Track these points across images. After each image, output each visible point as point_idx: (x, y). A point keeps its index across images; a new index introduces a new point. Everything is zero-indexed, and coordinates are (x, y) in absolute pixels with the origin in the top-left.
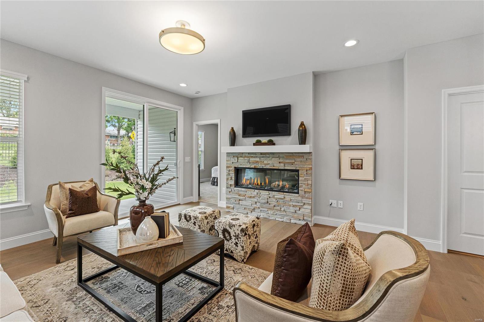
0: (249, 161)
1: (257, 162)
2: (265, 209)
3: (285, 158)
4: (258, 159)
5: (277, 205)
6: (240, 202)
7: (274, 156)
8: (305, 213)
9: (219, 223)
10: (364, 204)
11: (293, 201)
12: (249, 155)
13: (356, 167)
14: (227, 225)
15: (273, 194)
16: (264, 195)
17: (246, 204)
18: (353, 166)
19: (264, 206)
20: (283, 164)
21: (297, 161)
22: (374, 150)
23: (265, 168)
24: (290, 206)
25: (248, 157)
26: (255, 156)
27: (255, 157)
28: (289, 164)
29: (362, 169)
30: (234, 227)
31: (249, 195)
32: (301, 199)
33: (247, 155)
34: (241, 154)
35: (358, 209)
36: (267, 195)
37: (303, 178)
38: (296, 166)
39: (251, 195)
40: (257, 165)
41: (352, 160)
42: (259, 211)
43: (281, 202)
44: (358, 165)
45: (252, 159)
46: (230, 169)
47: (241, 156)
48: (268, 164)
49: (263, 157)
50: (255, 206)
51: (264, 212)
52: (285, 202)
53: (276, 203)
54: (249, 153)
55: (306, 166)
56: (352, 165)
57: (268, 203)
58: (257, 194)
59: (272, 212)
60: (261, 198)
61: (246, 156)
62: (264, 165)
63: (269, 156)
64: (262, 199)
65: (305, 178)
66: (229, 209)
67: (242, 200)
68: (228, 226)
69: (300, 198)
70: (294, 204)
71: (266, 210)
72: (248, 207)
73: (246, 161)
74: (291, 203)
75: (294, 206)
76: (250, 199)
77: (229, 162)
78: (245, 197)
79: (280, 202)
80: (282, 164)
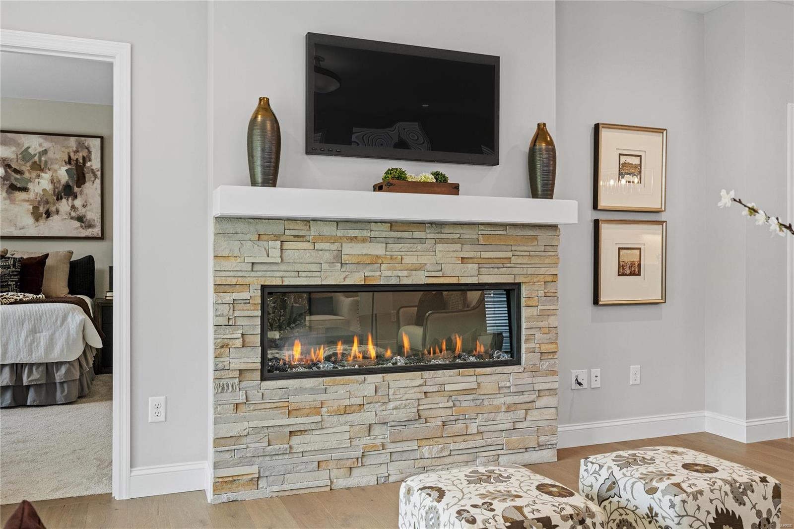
0: (338, 258)
1: (375, 261)
2: (409, 443)
3: (481, 242)
4: (377, 249)
5: (452, 418)
6: (295, 440)
7: (443, 236)
8: (540, 423)
9: (695, 499)
10: (641, 367)
11: (506, 391)
12: (340, 233)
13: (628, 271)
14: (726, 494)
15: (440, 380)
16: (402, 391)
17: (326, 446)
18: (623, 269)
19: (406, 432)
20: (476, 266)
21: (518, 253)
22: (664, 224)
23: (410, 283)
24: (497, 410)
25: (334, 240)
26: (366, 234)
27: (364, 240)
28: (493, 265)
29: (640, 275)
30: (753, 491)
31: (337, 403)
32: (530, 380)
33: (330, 230)
34: (300, 226)
35: (631, 383)
36: (418, 389)
37: (534, 311)
38: (515, 271)
39: (347, 402)
40: (378, 274)
41: (622, 252)
42: (385, 458)
43: (466, 402)
44: (632, 264)
45: (351, 250)
46: (236, 296)
47: (301, 233)
48: (421, 267)
49: (399, 240)
50: (367, 440)
51: (405, 455)
52: (478, 402)
53: (449, 412)
54: (338, 222)
55: (542, 271)
56: (621, 264)
57: (420, 417)
58: (376, 391)
59: (435, 449)
60: (391, 405)
61: (325, 233)
62: (405, 273)
63: (423, 235)
64: (396, 408)
65: (540, 307)
66: (230, 489)
67: (302, 432)
68: (731, 496)
69: (526, 378)
70: (509, 400)
71: (413, 445)
72: (335, 455)
73: (327, 256)
74: (499, 401)
75: (509, 409)
76: (343, 419)
77: (227, 265)
78: (319, 414)
79: (464, 404)
80: (472, 268)
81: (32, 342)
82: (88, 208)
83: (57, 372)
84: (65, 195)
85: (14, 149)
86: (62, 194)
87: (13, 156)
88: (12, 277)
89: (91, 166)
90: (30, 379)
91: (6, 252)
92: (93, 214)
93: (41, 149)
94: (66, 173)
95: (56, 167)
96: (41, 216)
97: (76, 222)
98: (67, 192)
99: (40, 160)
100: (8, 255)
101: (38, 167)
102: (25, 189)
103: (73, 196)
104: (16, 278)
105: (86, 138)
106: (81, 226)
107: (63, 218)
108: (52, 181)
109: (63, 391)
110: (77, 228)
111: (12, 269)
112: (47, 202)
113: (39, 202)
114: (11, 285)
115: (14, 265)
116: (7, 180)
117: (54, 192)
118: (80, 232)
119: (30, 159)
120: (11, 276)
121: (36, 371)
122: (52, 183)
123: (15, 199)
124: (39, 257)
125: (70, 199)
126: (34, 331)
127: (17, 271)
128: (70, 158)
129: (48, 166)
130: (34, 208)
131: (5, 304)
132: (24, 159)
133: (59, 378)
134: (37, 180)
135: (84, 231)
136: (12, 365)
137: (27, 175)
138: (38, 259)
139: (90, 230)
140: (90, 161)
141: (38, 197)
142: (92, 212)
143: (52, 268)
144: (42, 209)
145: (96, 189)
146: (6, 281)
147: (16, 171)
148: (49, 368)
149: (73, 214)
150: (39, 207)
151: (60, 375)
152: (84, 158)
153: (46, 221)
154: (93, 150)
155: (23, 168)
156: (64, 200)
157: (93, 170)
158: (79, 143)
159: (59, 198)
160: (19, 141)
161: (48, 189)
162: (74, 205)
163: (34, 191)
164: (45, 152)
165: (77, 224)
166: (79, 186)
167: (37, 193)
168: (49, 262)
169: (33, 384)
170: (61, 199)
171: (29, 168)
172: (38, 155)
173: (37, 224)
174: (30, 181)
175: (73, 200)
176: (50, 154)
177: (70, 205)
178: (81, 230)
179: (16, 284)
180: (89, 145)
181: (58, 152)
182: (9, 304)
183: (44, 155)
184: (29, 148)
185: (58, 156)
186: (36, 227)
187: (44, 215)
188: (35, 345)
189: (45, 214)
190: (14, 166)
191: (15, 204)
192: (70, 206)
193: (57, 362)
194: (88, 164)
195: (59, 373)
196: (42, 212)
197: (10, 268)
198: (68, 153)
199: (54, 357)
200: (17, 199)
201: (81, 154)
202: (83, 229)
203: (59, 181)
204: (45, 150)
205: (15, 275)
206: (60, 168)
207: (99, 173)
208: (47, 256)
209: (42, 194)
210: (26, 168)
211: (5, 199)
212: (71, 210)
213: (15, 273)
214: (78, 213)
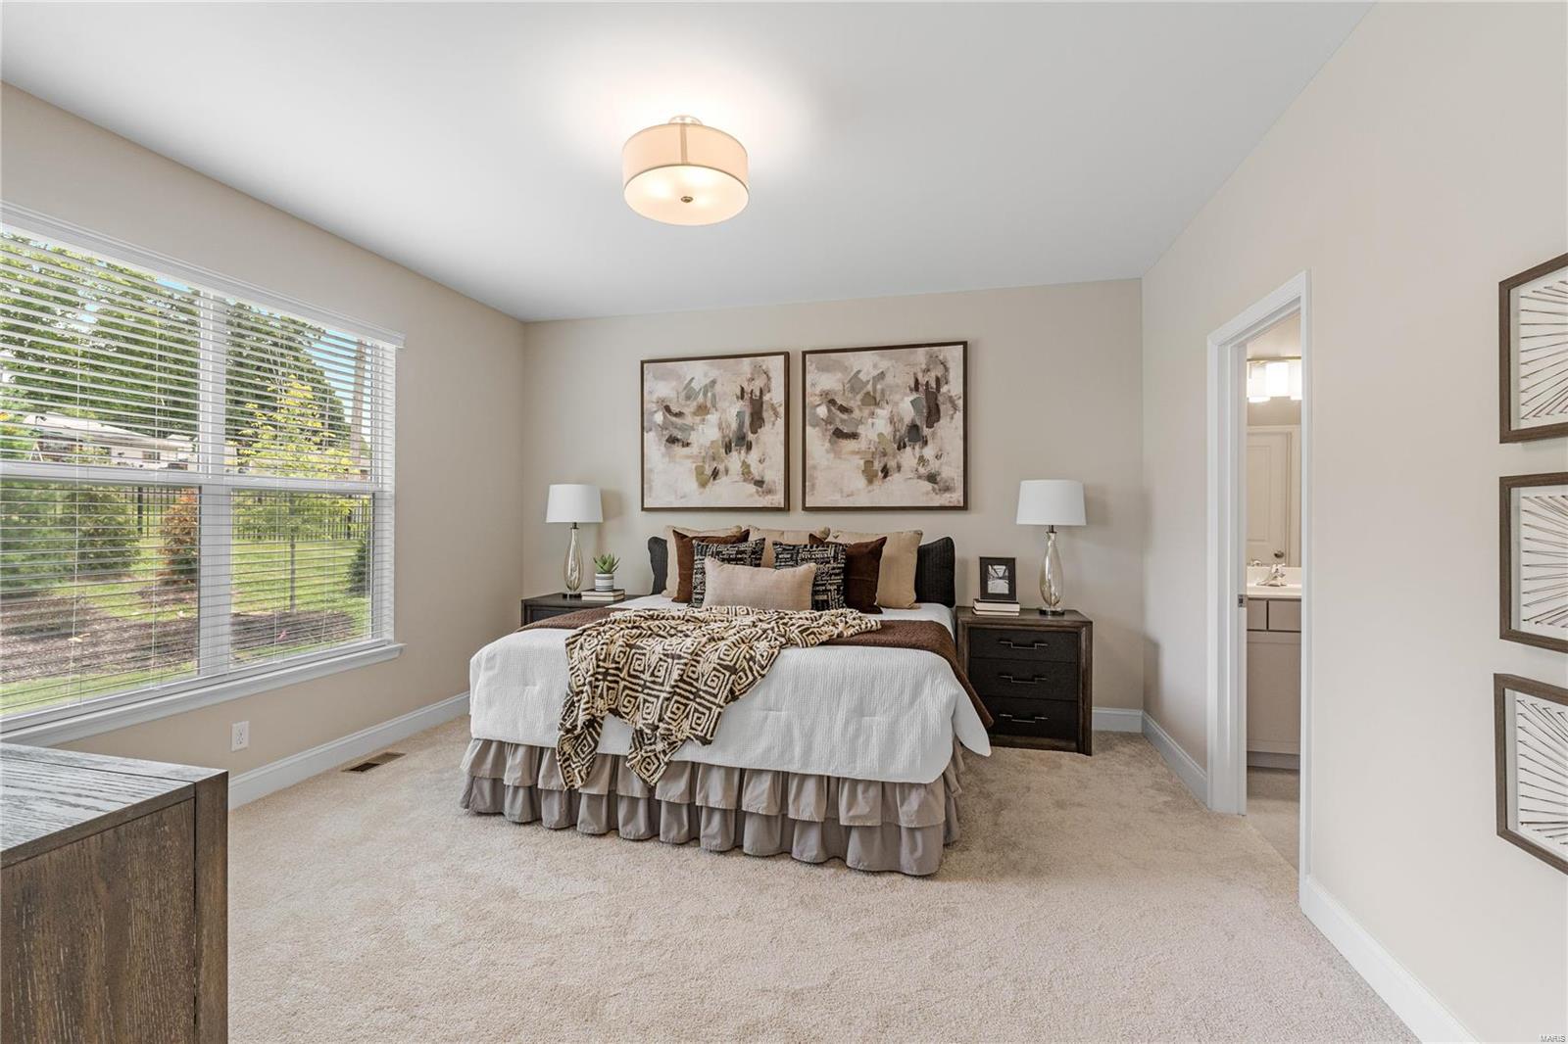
81: (856, 736)
82: (944, 459)
83: (902, 804)
84: (909, 441)
85: (839, 375)
86: (906, 440)
87: (838, 387)
88: (833, 577)
89: (949, 391)
90: (851, 813)
91: (827, 533)
92: (952, 471)
93: (876, 373)
94: (911, 408)
95: (897, 397)
96: (876, 475)
97: (927, 483)
98: (914, 435)
99: (875, 390)
100: (830, 539)
101: (872, 400)
102: (854, 436)
103: (921, 443)
104: (838, 580)
105: (942, 348)
106: (934, 490)
107: (907, 477)
108: (892, 421)
109: (913, 849)
110: (927, 493)
111: (833, 564)
112: (884, 454)
113: (873, 453)
114: (830, 590)
115: (835, 558)
116: (831, 423)
117: (894, 438)
118: (932, 499)
119: (862, 389)
120: (831, 575)
121: (864, 798)
122: (891, 422)
123: (840, 452)
124: (872, 542)
125: (917, 447)
126: (860, 711)
127: (839, 568)
128: (917, 382)
129: (887, 397)
130: (866, 462)
131: (812, 645)
132: (853, 389)
133: (906, 818)
134: (870, 421)
135: (938, 496)
136: (821, 777)
137: (857, 414)
138: (870, 547)
139: (947, 495)
140: (947, 383)
141: (871, 446)
142: (950, 466)
143: (892, 559)
144: (877, 466)
145: (956, 428)
146: (824, 585)
147: (844, 409)
148: (888, 792)
149: (922, 470)
150: (872, 462)
151: (908, 812)
152: (938, 380)
153: (883, 482)
154: (950, 365)
155: (852, 404)
156: (908, 449)
157: (951, 397)
158: (931, 357)
159: (901, 446)
160: (846, 364)
161: (886, 434)
162: (923, 457)
163: (866, 436)
164: (882, 375)
165: (928, 486)
166: (930, 425)
167: (870, 440)
168: (886, 550)
169: (857, 824)
170: (905, 447)
171: (860, 403)
172: (871, 383)
173: (870, 488)
174: (860, 422)
175: (922, 448)
176: (889, 379)
177: (918, 456)
178: (933, 495)
179: (838, 590)
180: (945, 357)
181: (899, 372)
182: (819, 645)
183: (881, 381)
184: (859, 372)
185: (899, 381)
186: (869, 492)
187: (880, 473)
188: (861, 740)
189: (882, 472)
190: (839, 402)
191: (840, 458)
193: (903, 784)
194: (944, 389)
195: (905, 808)
196: (879, 471)
197: (829, 562)
198: (915, 374)
199: (896, 773)
200: (844, 451)
201: (933, 374)
202: (937, 493)
203: (901, 420)
204: (882, 372)
205: (836, 575)
206: (903, 399)
207: (960, 403)
208: (883, 541)
209: (877, 440)
210: (854, 403)
211: (828, 452)
212: (919, 464)
213: (837, 571)
214: (929, 468)
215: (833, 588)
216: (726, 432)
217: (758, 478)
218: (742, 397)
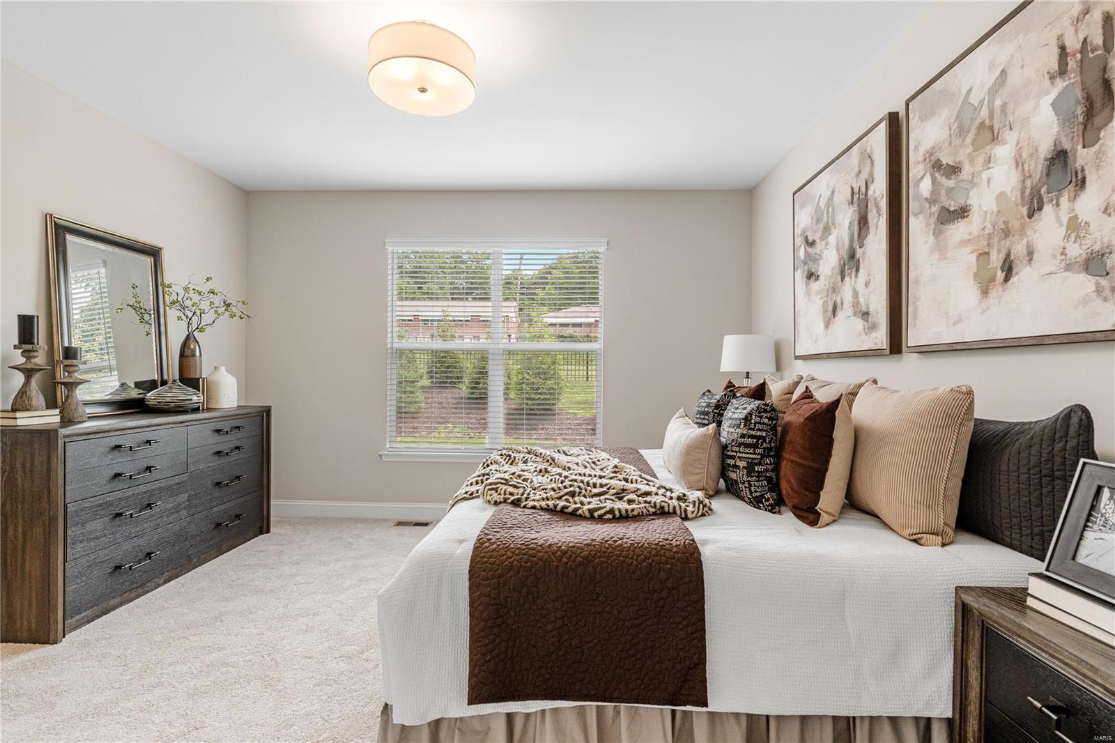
84: (1050, 190)
85: (946, 113)
86: (1044, 190)
87: (944, 135)
93: (993, 78)
94: (1053, 116)
95: (1028, 107)
96: (994, 279)
97: (1083, 277)
98: (1057, 177)
99: (992, 111)
101: (989, 135)
102: (964, 212)
103: (1072, 187)
106: (1099, 290)
107: (1045, 271)
108: (1018, 162)
110: (1085, 301)
112: (1007, 233)
113: (990, 236)
115: (747, 421)
116: (935, 202)
117: (1023, 194)
119: (974, 119)
122: (1017, 166)
123: (947, 248)
125: (1064, 201)
128: (1063, 53)
130: (981, 257)
132: (961, 129)
134: (985, 175)
135: (1108, 306)
137: (967, 171)
141: (987, 224)
144: (996, 259)
147: (951, 171)
149: (1073, 251)
150: (988, 254)
153: (1005, 290)
155: (962, 156)
156: (1048, 209)
159: (1035, 208)
160: (954, 89)
161: (1008, 190)
162: (1076, 219)
163: (980, 206)
164: (1002, 77)
165: (1086, 283)
166: (1090, 142)
167: (986, 212)
170: (1040, 209)
171: (971, 148)
172: (987, 99)
173: (985, 305)
174: (972, 183)
175: (1074, 199)
177: (1065, 220)
178: (1097, 303)
181: (1031, 54)
183: (1000, 91)
184: (969, 93)
186: (984, 312)
187: (1000, 273)
189: (1003, 269)
190: (946, 161)
191: (947, 260)
192: (1065, 222)
198: (1058, 39)
200: (951, 246)
202: (1105, 299)
203: (1035, 151)
206: (1037, 106)
209: (996, 209)
210: (963, 152)
212: (1067, 237)
213: (750, 441)
214: (1089, 242)
215: (742, 464)
216: (842, 253)
217: (864, 309)
218: (852, 203)
